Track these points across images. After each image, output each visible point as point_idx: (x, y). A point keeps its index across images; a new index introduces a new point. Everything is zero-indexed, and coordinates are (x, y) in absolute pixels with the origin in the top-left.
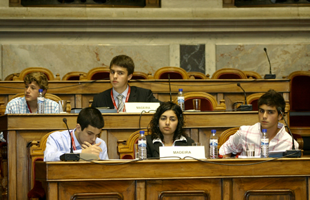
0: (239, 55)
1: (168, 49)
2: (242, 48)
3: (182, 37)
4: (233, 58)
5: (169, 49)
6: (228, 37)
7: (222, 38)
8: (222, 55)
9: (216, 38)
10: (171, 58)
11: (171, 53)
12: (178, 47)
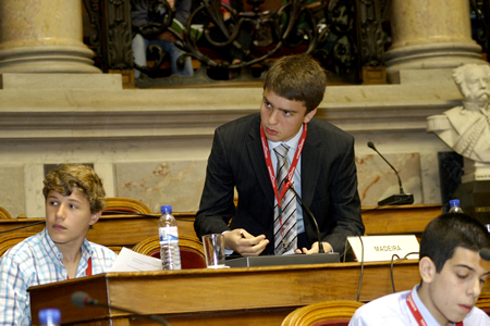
0: (161, 184)
1: (20, 175)
2: (165, 171)
3: (46, 150)
4: (150, 190)
5: (23, 175)
6: (137, 148)
7: (125, 150)
8: (128, 185)
9: (114, 150)
10: (28, 194)
11: (28, 184)
12: (41, 170)
